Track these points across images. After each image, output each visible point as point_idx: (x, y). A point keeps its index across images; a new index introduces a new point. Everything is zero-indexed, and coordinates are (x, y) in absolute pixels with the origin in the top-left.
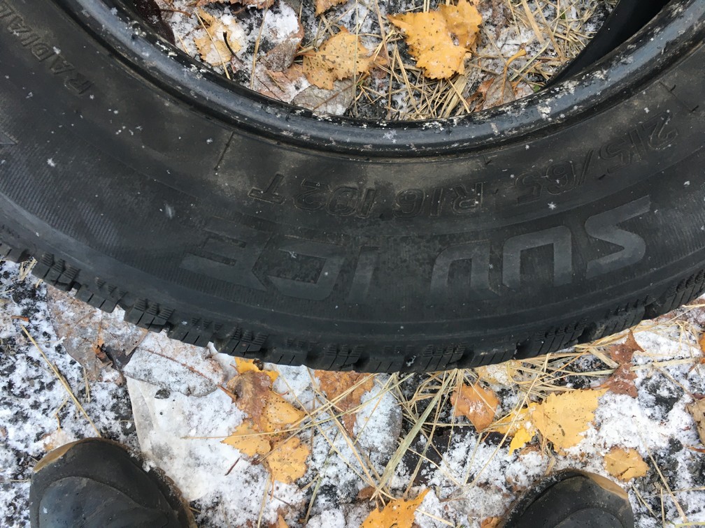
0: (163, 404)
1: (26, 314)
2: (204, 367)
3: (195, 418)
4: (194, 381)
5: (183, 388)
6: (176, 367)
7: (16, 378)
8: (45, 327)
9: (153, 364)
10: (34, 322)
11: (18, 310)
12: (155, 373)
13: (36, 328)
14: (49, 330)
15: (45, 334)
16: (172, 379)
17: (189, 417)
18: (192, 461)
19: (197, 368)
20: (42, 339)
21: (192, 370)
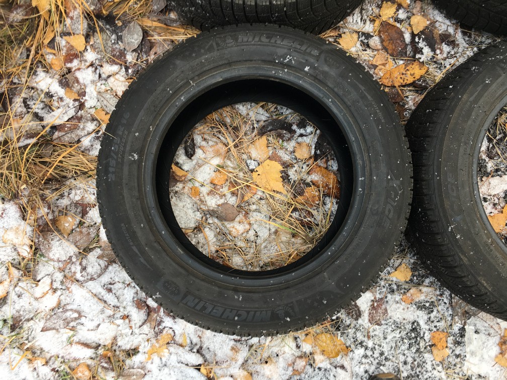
0: (476, 336)
1: (441, 295)
2: (496, 327)
3: (486, 344)
4: (492, 331)
5: (487, 333)
6: (486, 325)
7: (432, 315)
8: (445, 300)
9: (478, 322)
10: (443, 298)
11: (438, 293)
12: (477, 325)
13: (443, 300)
14: (446, 302)
15: (445, 303)
16: (483, 329)
17: (484, 343)
18: (482, 359)
19: (494, 326)
20: (443, 304)
21: (492, 327)
